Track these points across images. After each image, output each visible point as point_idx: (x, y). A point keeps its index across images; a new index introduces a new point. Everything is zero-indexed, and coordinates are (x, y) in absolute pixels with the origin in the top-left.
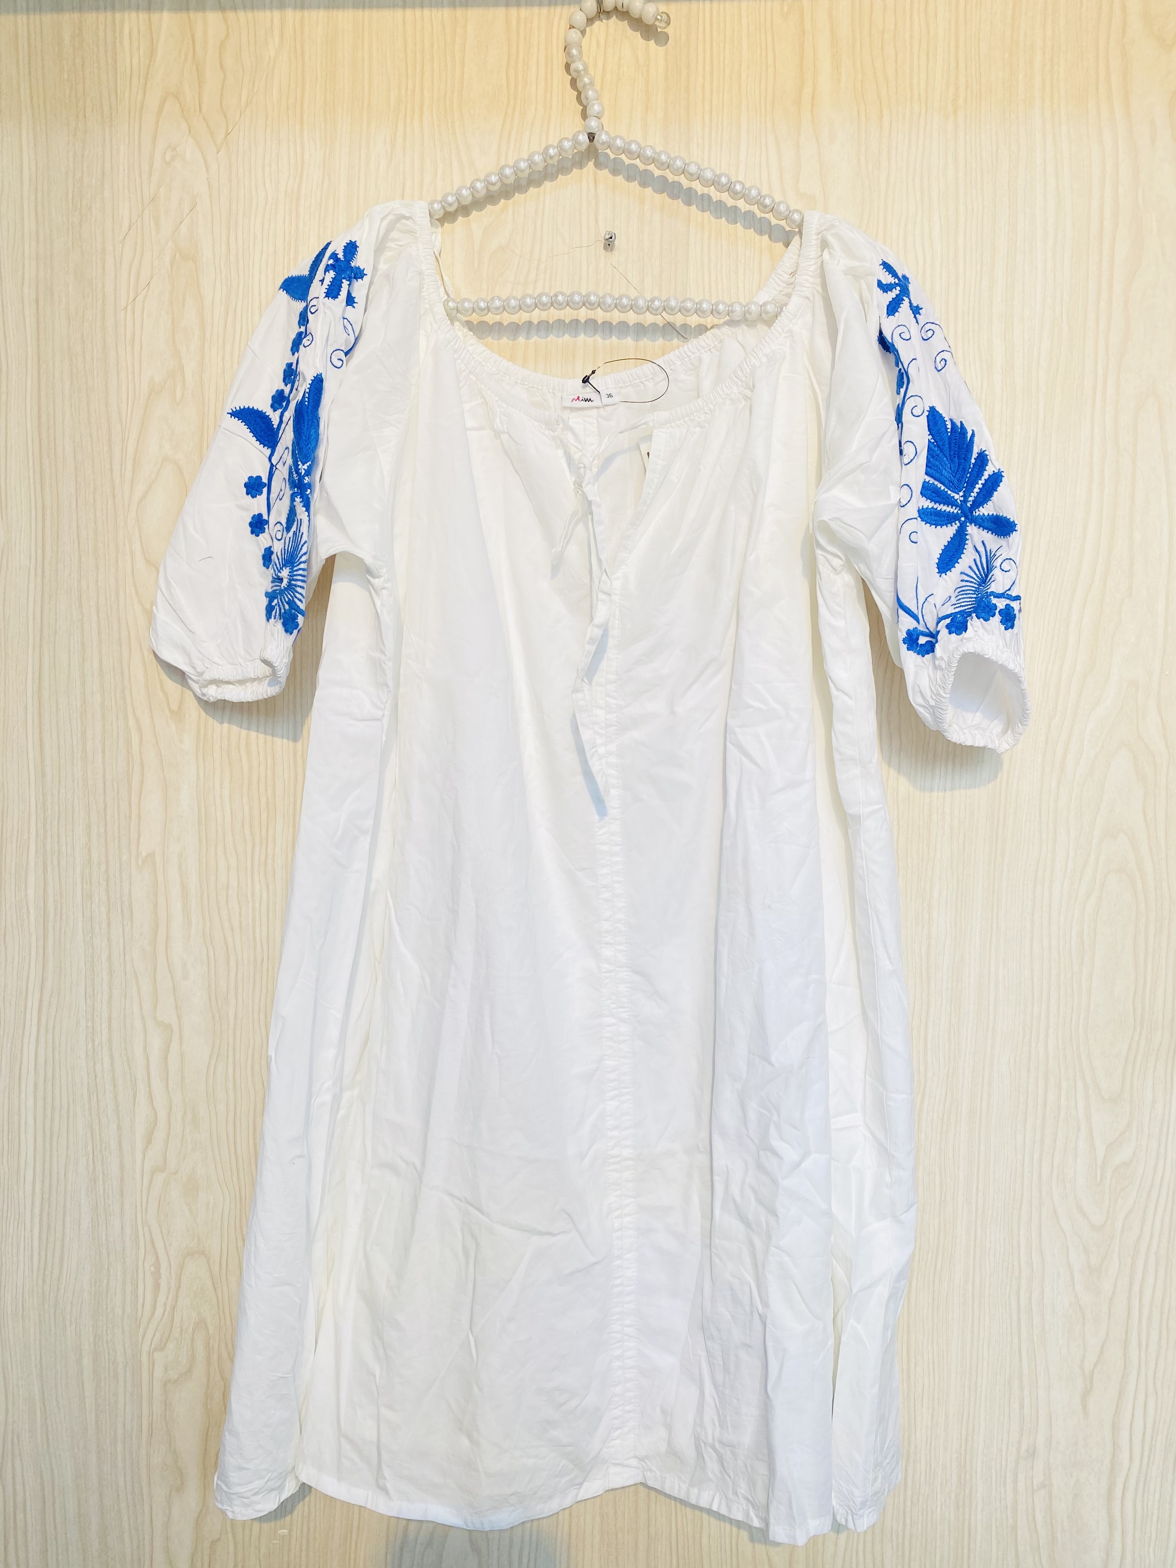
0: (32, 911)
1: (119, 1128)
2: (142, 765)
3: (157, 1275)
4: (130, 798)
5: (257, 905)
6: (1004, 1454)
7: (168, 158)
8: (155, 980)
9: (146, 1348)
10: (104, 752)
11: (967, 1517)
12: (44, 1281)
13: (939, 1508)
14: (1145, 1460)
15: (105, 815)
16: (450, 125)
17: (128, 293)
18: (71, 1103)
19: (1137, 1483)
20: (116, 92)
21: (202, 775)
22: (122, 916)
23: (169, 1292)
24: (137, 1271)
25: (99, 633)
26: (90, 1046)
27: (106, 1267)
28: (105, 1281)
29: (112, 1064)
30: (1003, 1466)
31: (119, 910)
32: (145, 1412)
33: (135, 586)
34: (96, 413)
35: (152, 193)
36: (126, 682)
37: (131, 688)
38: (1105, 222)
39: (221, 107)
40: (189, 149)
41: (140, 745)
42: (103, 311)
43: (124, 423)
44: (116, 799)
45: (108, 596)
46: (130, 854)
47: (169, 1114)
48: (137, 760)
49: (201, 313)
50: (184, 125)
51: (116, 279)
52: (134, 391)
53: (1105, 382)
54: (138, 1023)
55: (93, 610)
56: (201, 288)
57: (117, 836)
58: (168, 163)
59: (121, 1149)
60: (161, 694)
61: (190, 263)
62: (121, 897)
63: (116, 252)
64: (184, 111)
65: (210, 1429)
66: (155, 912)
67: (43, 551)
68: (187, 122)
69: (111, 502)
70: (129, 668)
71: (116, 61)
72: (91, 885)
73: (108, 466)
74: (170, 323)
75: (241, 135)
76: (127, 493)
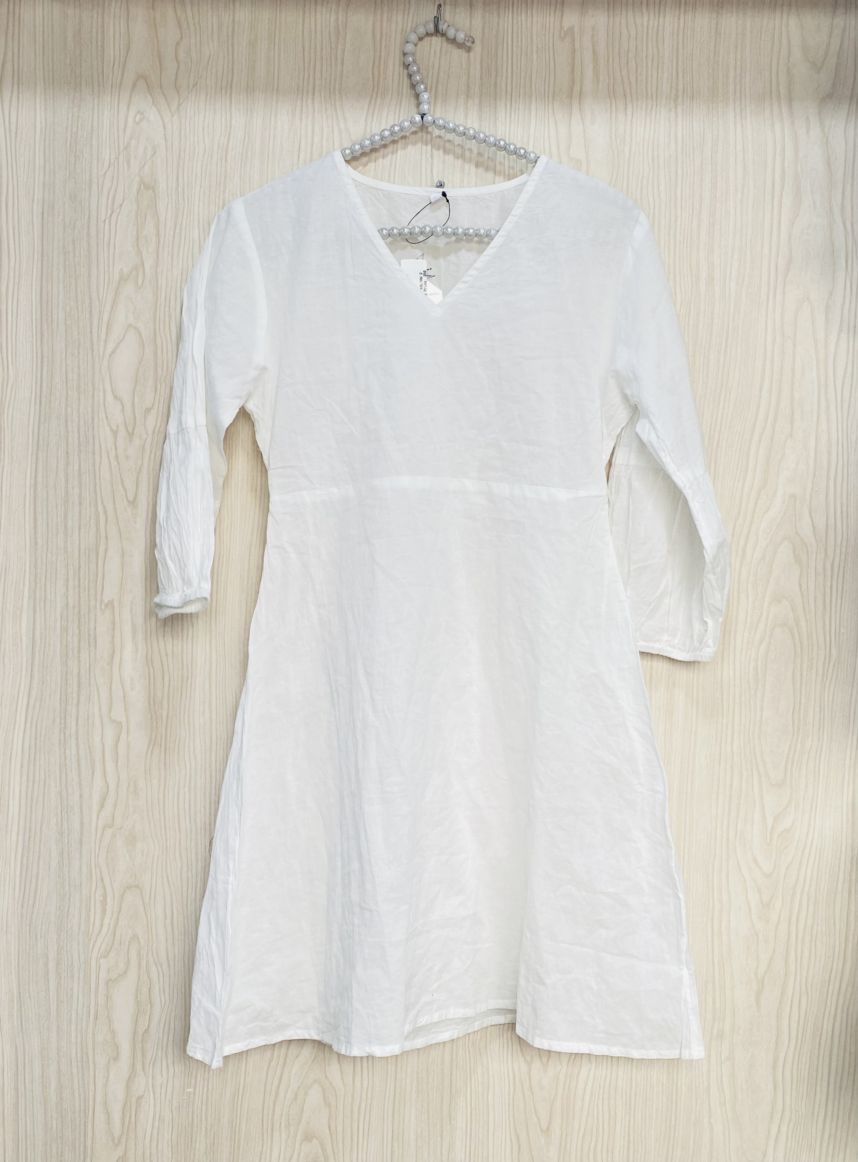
1: (81, 796)
2: (106, 537)
3: (104, 903)
4: (97, 562)
7: (137, 120)
8: (111, 690)
9: (94, 955)
10: (80, 529)
15: (79, 573)
17: (107, 210)
18: (47, 777)
20: (103, 74)
22: (89, 644)
23: (112, 915)
24: (90, 899)
27: (68, 897)
28: (67, 907)
31: (87, 641)
32: (93, 1002)
33: (106, 413)
34: (81, 293)
35: (125, 143)
36: (97, 480)
37: (100, 485)
38: (776, 184)
39: (175, 86)
40: (152, 115)
41: (106, 524)
42: (89, 222)
43: (101, 300)
44: (87, 562)
45: (86, 420)
46: (96, 600)
47: (118, 786)
48: (103, 535)
49: (157, 226)
50: (150, 98)
51: (98, 200)
52: (109, 279)
53: (775, 291)
54: (97, 721)
55: (76, 429)
56: (158, 209)
57: (87, 588)
58: (138, 123)
59: (81, 811)
60: (122, 489)
61: (151, 191)
62: (89, 631)
63: (100, 183)
64: (150, 88)
65: (139, 1015)
66: (113, 642)
67: (41, 387)
68: (151, 96)
69: (90, 355)
70: (100, 471)
71: (103, 53)
72: (67, 622)
73: (88, 330)
74: (135, 232)
75: (189, 105)
76: (101, 350)
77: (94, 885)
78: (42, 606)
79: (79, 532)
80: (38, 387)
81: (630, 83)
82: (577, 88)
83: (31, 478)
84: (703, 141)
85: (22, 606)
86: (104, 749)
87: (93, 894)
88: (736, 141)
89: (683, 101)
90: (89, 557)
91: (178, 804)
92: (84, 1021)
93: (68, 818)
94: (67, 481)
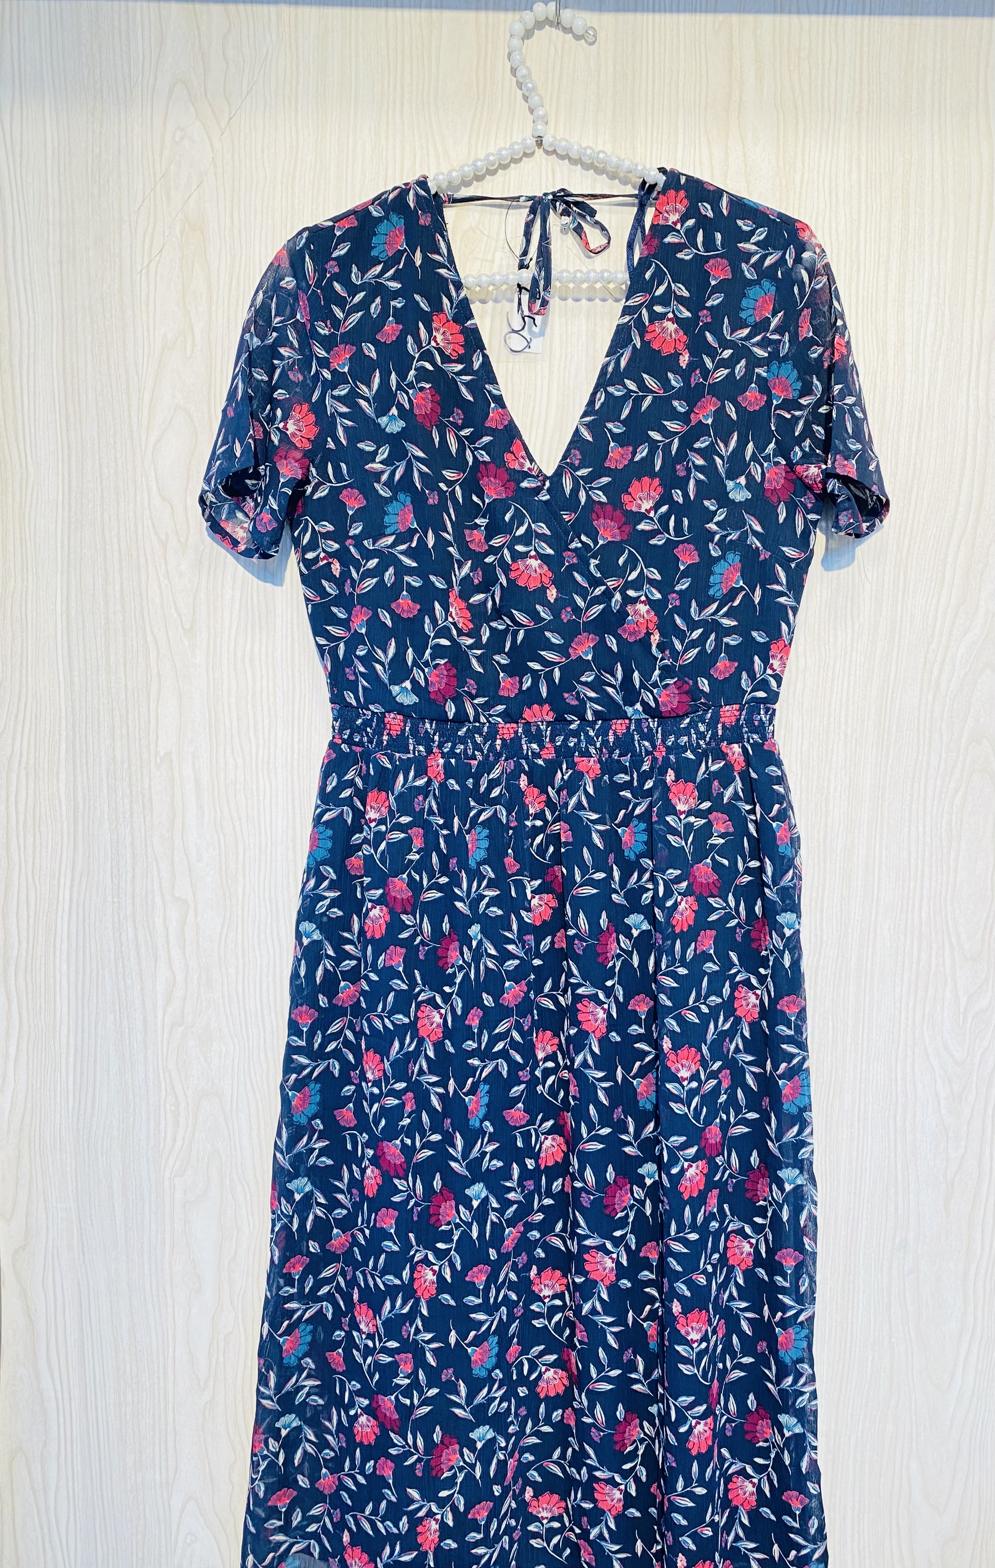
0: (63, 803)
2: (159, 675)
5: (261, 798)
7: (177, 139)
12: (78, 1119)
15: (127, 719)
26: (116, 919)
37: (149, 609)
60: (175, 615)
67: (70, 487)
72: (115, 779)
77: (164, 1093)
78: (84, 761)
79: (125, 670)
80: (66, 487)
83: (62, 602)
85: (59, 761)
87: (162, 1103)
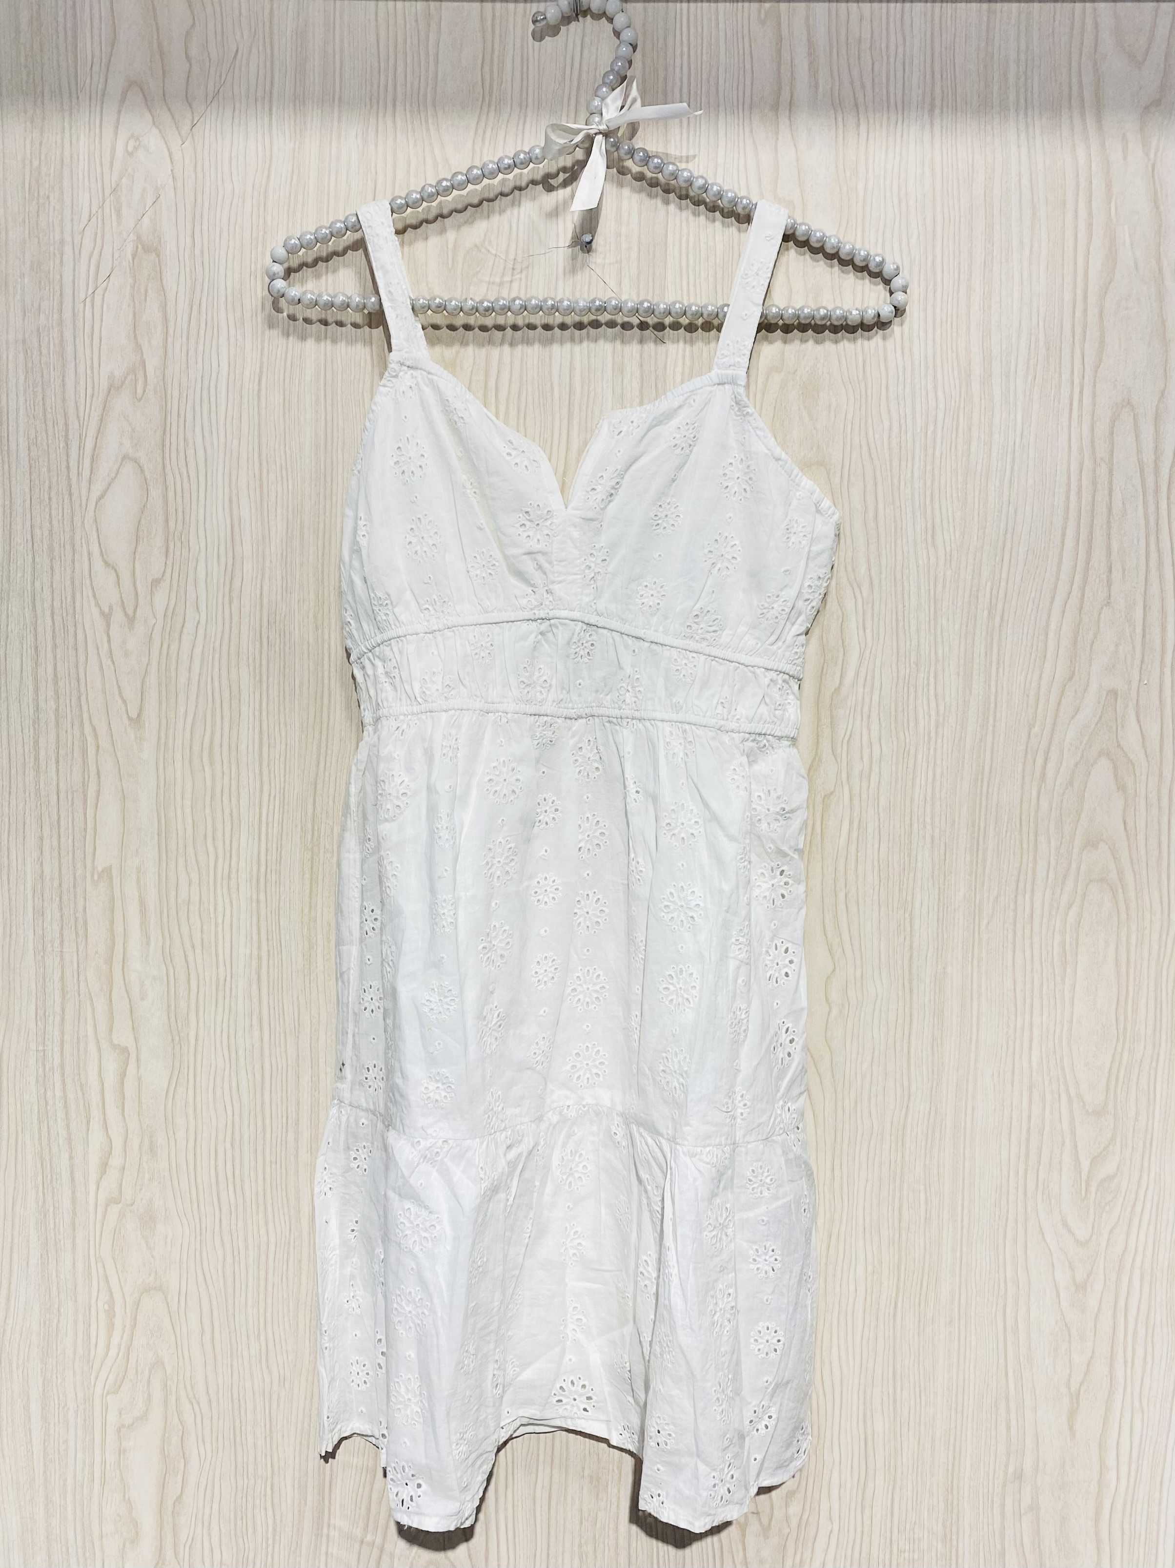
1: (71, 1158)
3: (111, 1314)
4: (85, 809)
6: (991, 1478)
8: (111, 1001)
9: (99, 1390)
10: (57, 762)
11: (954, 1543)
13: (926, 1536)
14: (1132, 1480)
16: (423, 119)
17: (88, 285)
18: (20, 1133)
19: (1125, 1502)
20: (76, 80)
21: (162, 785)
22: (77, 933)
23: (124, 1331)
24: (90, 1309)
25: (54, 637)
27: (56, 1306)
28: (55, 1321)
29: (64, 1090)
30: (991, 1491)
31: (73, 928)
32: (98, 1459)
33: (93, 589)
34: (51, 408)
35: (113, 182)
36: (82, 689)
38: (1079, 235)
39: (187, 97)
40: (153, 140)
41: (97, 755)
42: (61, 303)
43: (82, 419)
44: (70, 810)
45: (63, 599)
46: (85, 867)
47: (125, 1142)
48: (93, 770)
49: (164, 307)
50: (147, 115)
51: (74, 270)
52: (93, 388)
53: (1081, 392)
54: (92, 1047)
55: (48, 613)
56: (165, 281)
57: (71, 848)
58: (131, 154)
59: (73, 1179)
61: (153, 256)
62: (75, 914)
63: (75, 242)
64: (147, 101)
65: (167, 1476)
66: (112, 930)
68: (150, 111)
69: (67, 501)
70: (85, 674)
71: (76, 47)
73: (64, 464)
74: (131, 316)
75: (207, 127)
76: (84, 492)
81: (863, 87)
82: (786, 95)
84: (973, 172)
86: (103, 1089)
88: (1020, 173)
89: (942, 112)
90: (73, 804)
91: (216, 1167)
92: (85, 1488)
93: (53, 1191)
94: (36, 690)
